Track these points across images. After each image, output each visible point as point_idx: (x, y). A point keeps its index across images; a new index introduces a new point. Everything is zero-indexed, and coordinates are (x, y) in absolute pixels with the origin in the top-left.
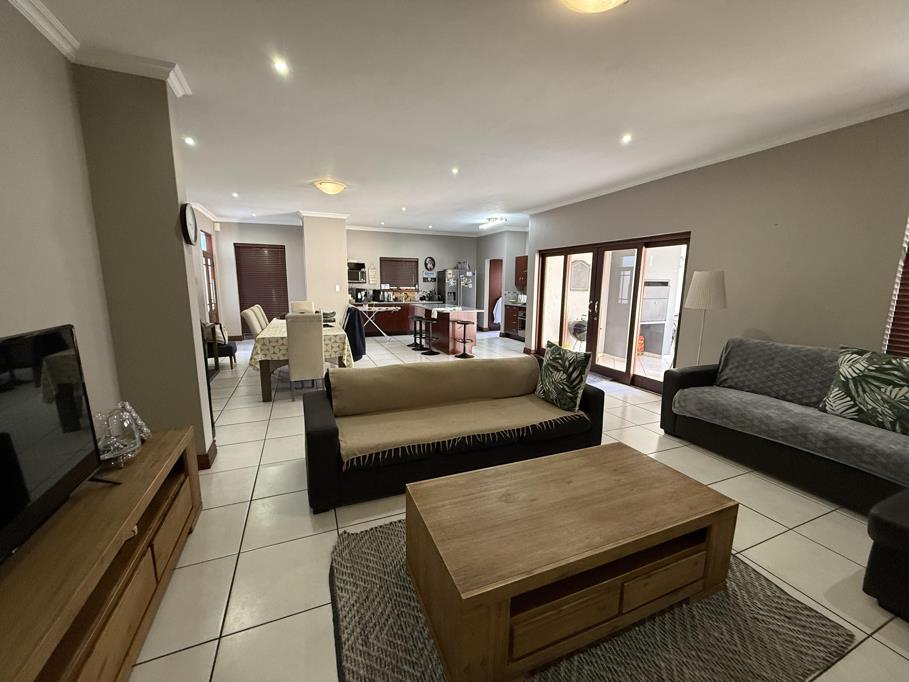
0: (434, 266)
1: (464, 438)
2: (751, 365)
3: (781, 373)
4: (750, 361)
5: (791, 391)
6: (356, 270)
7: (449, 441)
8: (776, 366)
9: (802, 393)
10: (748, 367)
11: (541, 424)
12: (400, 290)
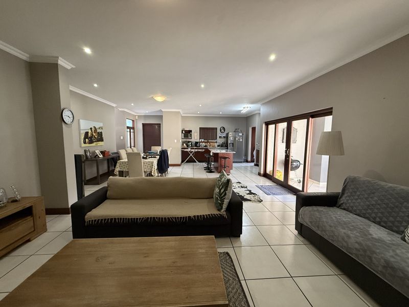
0: (224, 131)
1: (148, 218)
2: (359, 196)
3: (379, 204)
4: (358, 193)
5: (385, 219)
6: (187, 133)
7: (140, 219)
8: (376, 198)
9: (393, 222)
10: (356, 197)
11: (195, 216)
12: (208, 142)
